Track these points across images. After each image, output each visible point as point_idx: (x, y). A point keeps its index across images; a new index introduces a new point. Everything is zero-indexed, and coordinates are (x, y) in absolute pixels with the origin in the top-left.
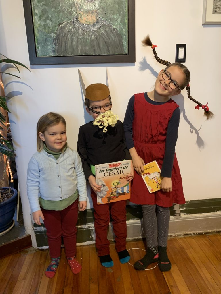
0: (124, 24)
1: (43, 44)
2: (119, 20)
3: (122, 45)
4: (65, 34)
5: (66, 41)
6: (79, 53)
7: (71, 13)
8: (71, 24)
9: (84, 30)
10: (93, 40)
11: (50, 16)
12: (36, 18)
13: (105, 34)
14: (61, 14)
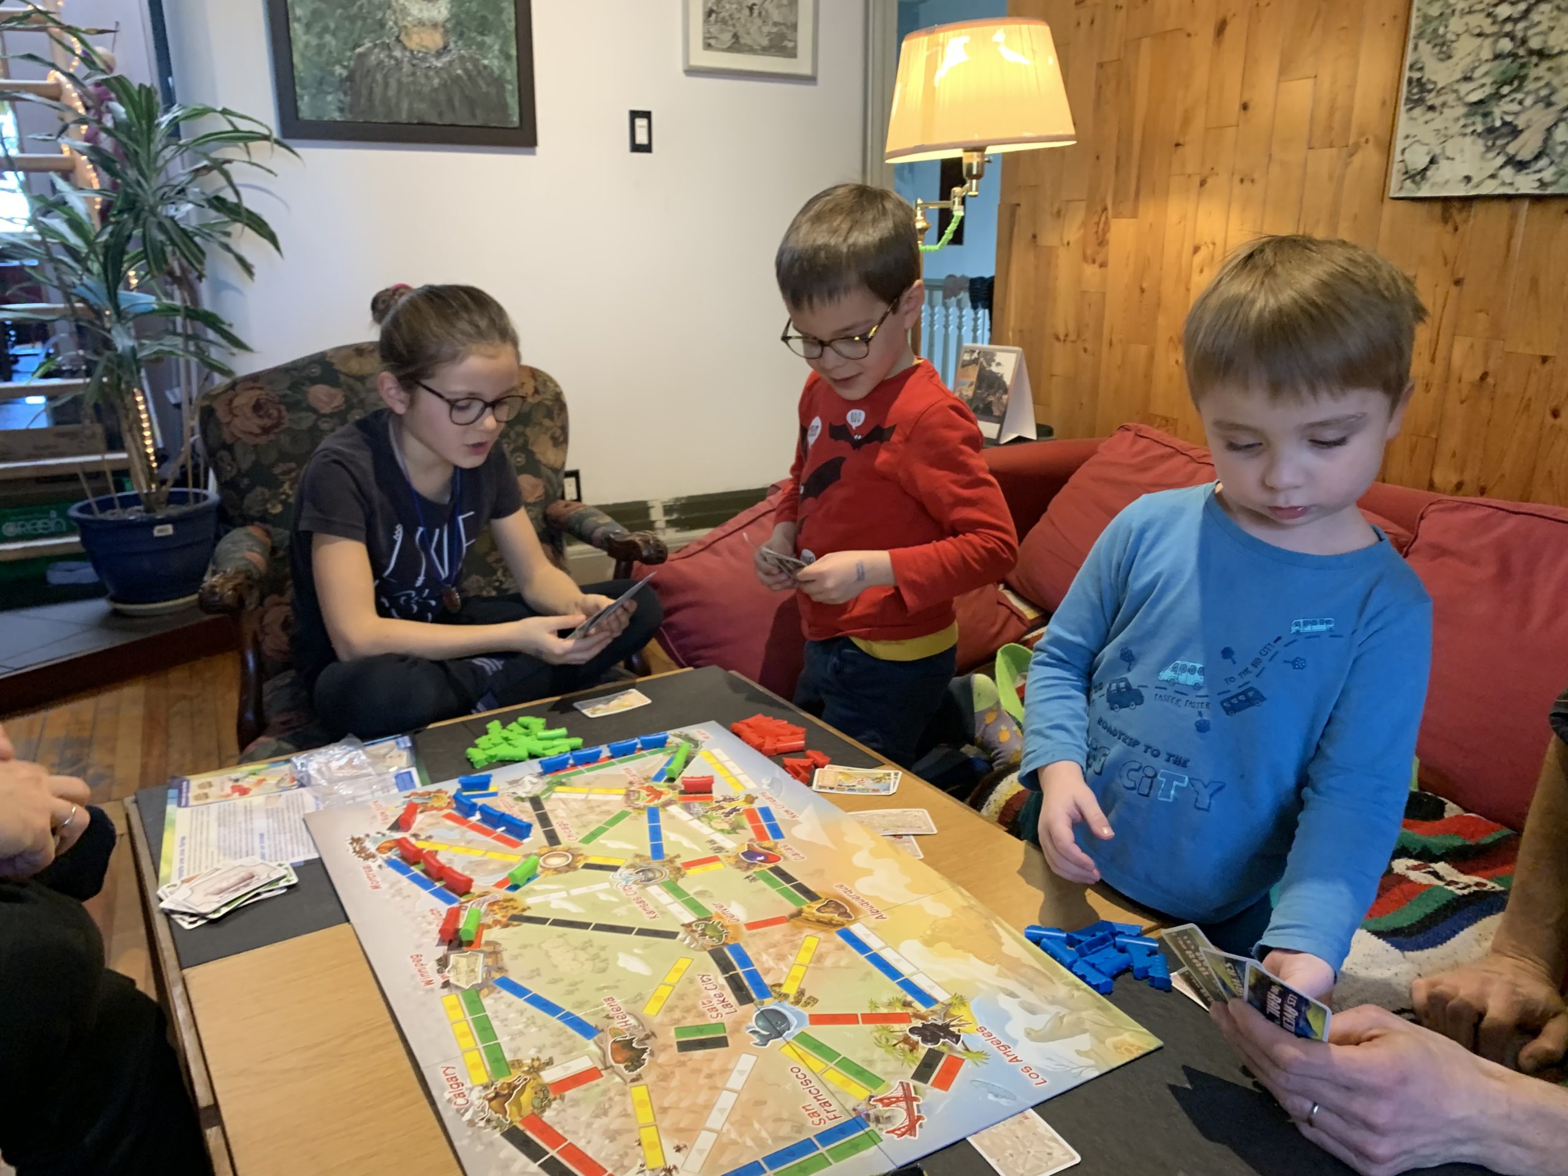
0: (508, 57)
1: (314, 91)
2: (496, 47)
3: (505, 106)
4: (368, 71)
5: (371, 88)
6: (404, 117)
7: (382, 24)
8: (383, 49)
9: (414, 65)
10: (435, 90)
11: (332, 25)
12: (297, 28)
13: (465, 77)
14: (359, 23)
